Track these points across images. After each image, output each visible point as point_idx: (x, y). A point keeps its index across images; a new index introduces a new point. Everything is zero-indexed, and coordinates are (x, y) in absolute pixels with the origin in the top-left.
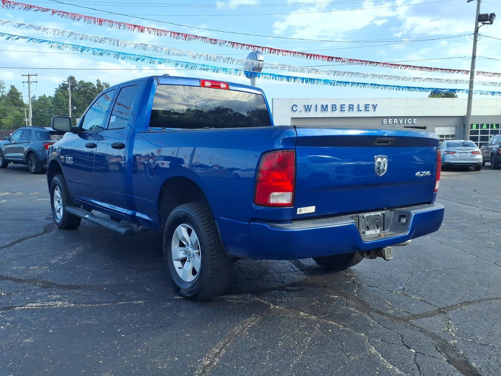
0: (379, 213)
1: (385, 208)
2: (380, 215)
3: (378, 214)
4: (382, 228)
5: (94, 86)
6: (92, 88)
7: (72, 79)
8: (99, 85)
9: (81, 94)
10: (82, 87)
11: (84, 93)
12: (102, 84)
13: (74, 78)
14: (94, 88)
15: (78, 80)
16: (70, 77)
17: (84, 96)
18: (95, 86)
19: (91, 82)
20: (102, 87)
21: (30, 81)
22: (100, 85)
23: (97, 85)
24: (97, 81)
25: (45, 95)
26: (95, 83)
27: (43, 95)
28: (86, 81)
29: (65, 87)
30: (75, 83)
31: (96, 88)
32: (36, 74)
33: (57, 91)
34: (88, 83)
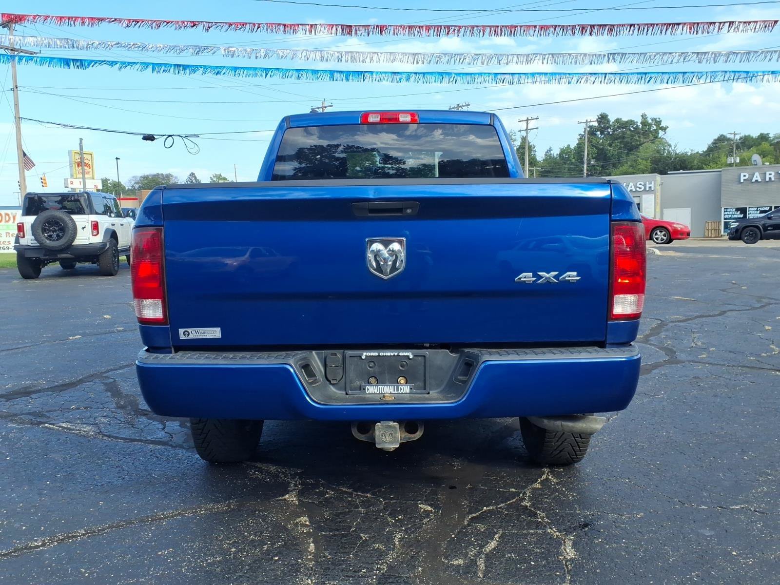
0: (409, 354)
1: (428, 345)
2: (411, 357)
3: (406, 354)
4: (421, 384)
5: (637, 125)
6: (634, 128)
7: (603, 118)
8: (644, 123)
9: (616, 140)
10: (619, 128)
11: (620, 138)
12: (650, 121)
13: (607, 116)
14: (637, 128)
15: (612, 118)
16: (600, 115)
17: (620, 143)
18: (639, 124)
19: (633, 119)
20: (650, 125)
21: (529, 128)
22: (646, 122)
23: (641, 123)
24: (642, 116)
25: (569, 146)
26: (639, 120)
27: (566, 146)
28: (625, 119)
29: (593, 131)
30: (607, 123)
31: (640, 127)
32: (536, 117)
33: (581, 138)
34: (627, 122)
